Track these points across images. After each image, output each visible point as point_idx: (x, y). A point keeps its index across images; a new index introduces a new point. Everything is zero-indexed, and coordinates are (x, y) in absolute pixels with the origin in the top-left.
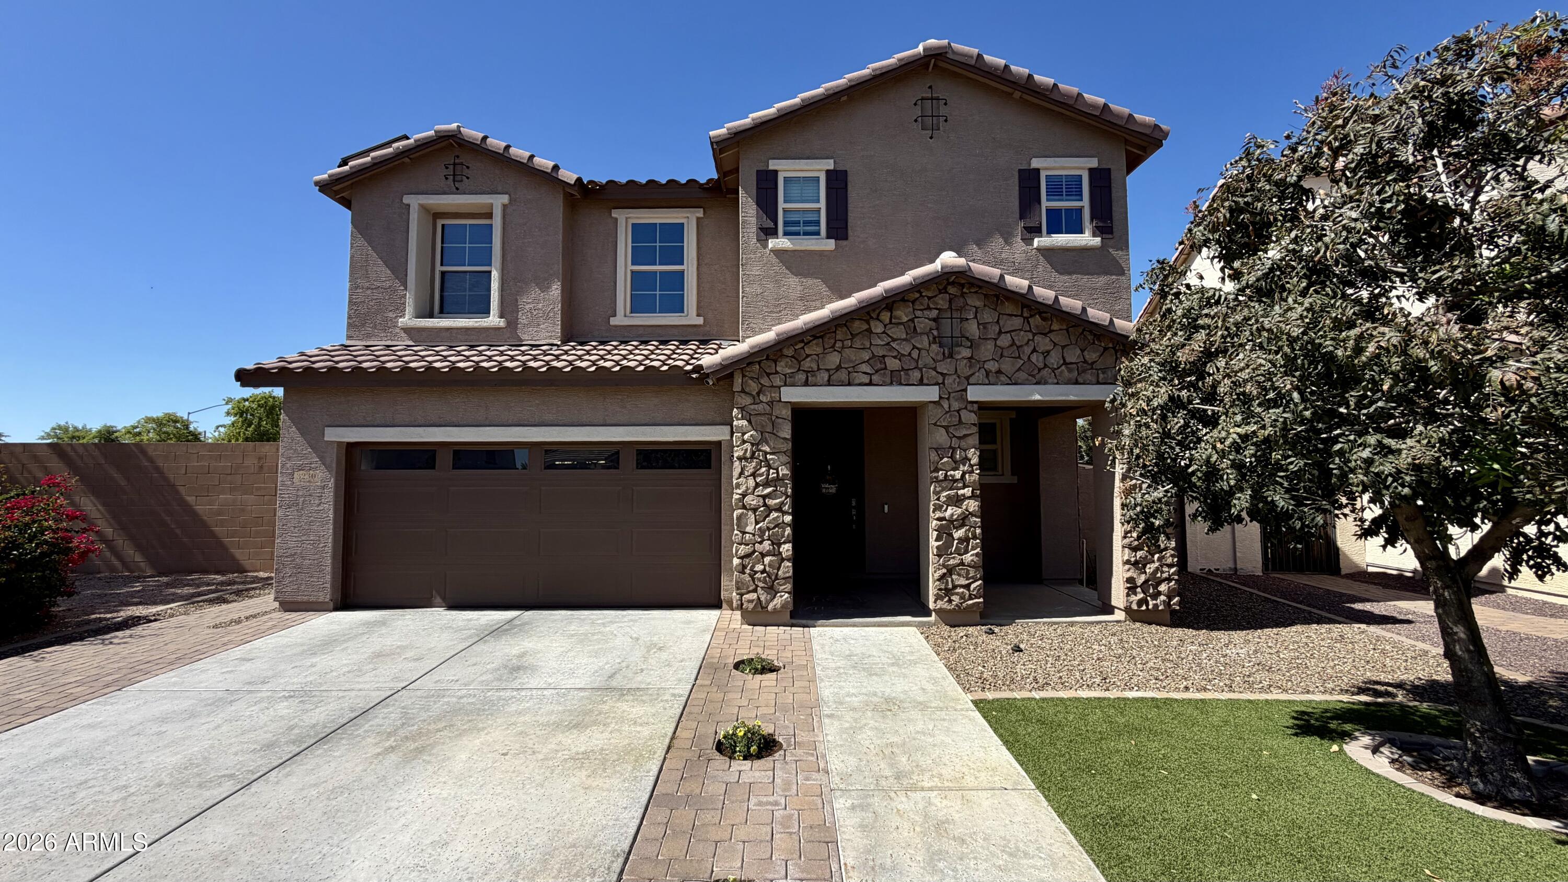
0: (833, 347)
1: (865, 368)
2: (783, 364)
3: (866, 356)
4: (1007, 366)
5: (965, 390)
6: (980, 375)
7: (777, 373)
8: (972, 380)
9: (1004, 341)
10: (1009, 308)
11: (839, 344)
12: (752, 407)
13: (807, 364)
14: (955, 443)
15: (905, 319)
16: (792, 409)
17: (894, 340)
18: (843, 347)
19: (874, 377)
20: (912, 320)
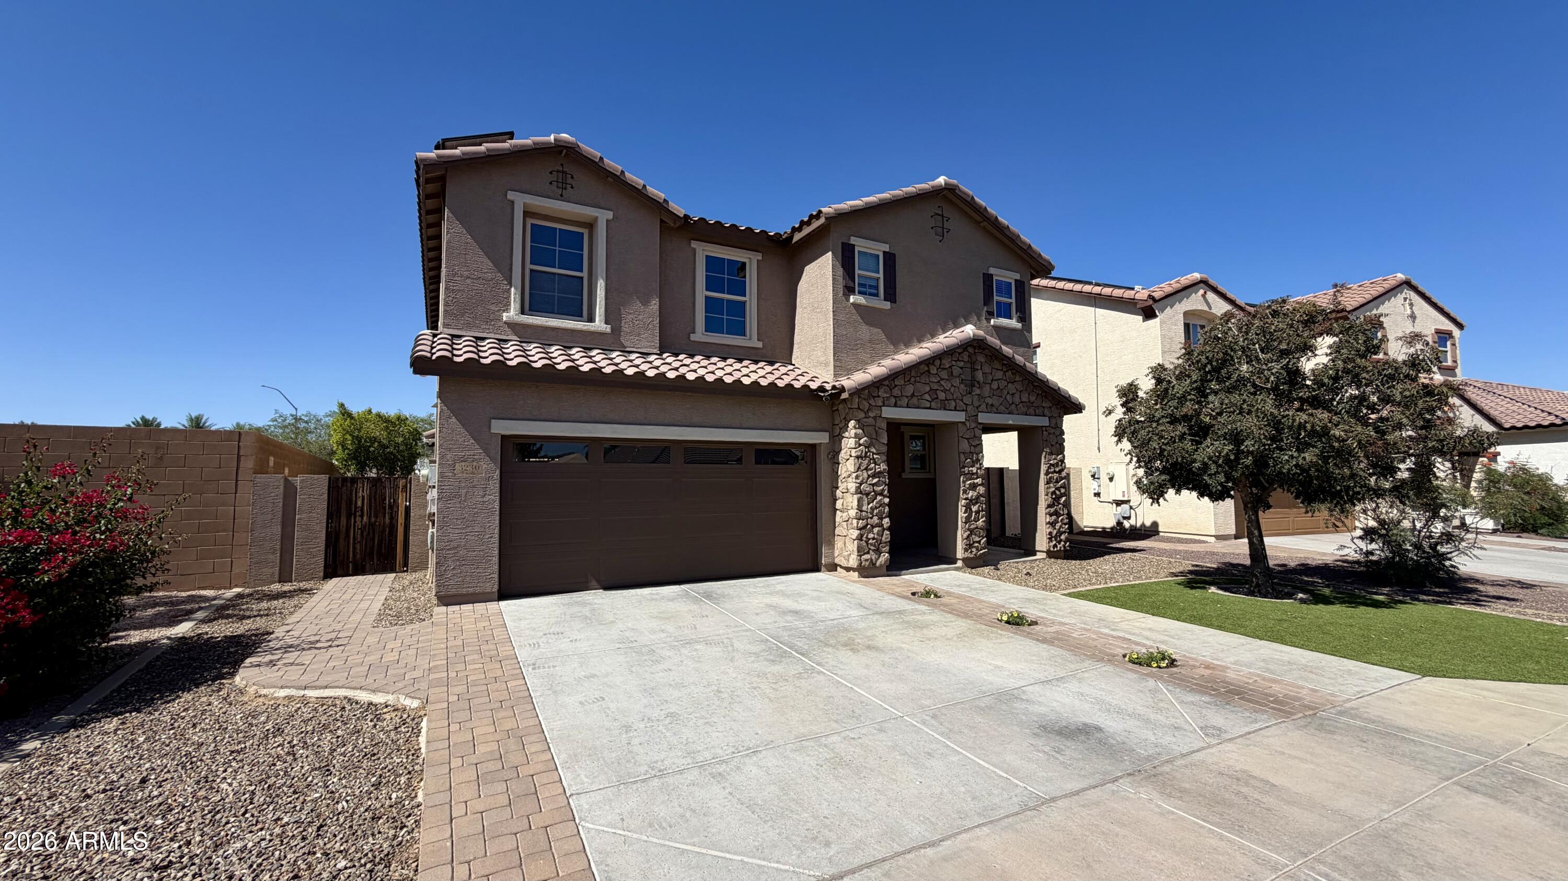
0: (909, 381)
1: (927, 397)
2: (882, 390)
3: (928, 389)
4: (995, 401)
5: (977, 415)
6: (983, 407)
7: (879, 396)
8: (980, 409)
9: (995, 385)
10: (997, 365)
11: (913, 379)
12: (865, 420)
13: (896, 392)
14: (973, 450)
15: (948, 366)
16: (888, 423)
17: (942, 379)
18: (915, 382)
19: (933, 404)
20: (950, 367)
